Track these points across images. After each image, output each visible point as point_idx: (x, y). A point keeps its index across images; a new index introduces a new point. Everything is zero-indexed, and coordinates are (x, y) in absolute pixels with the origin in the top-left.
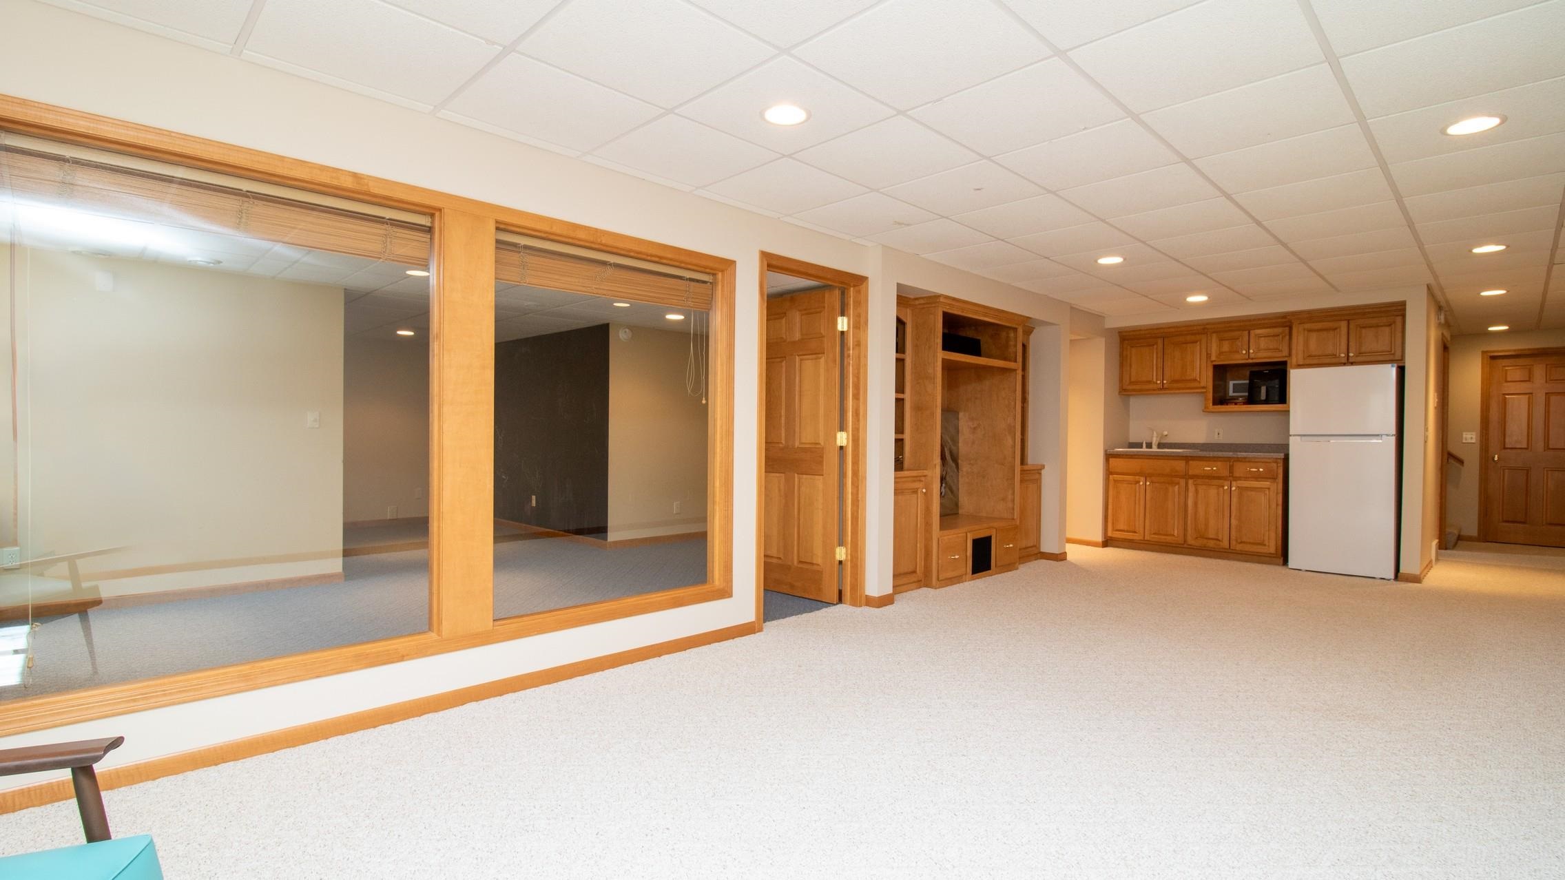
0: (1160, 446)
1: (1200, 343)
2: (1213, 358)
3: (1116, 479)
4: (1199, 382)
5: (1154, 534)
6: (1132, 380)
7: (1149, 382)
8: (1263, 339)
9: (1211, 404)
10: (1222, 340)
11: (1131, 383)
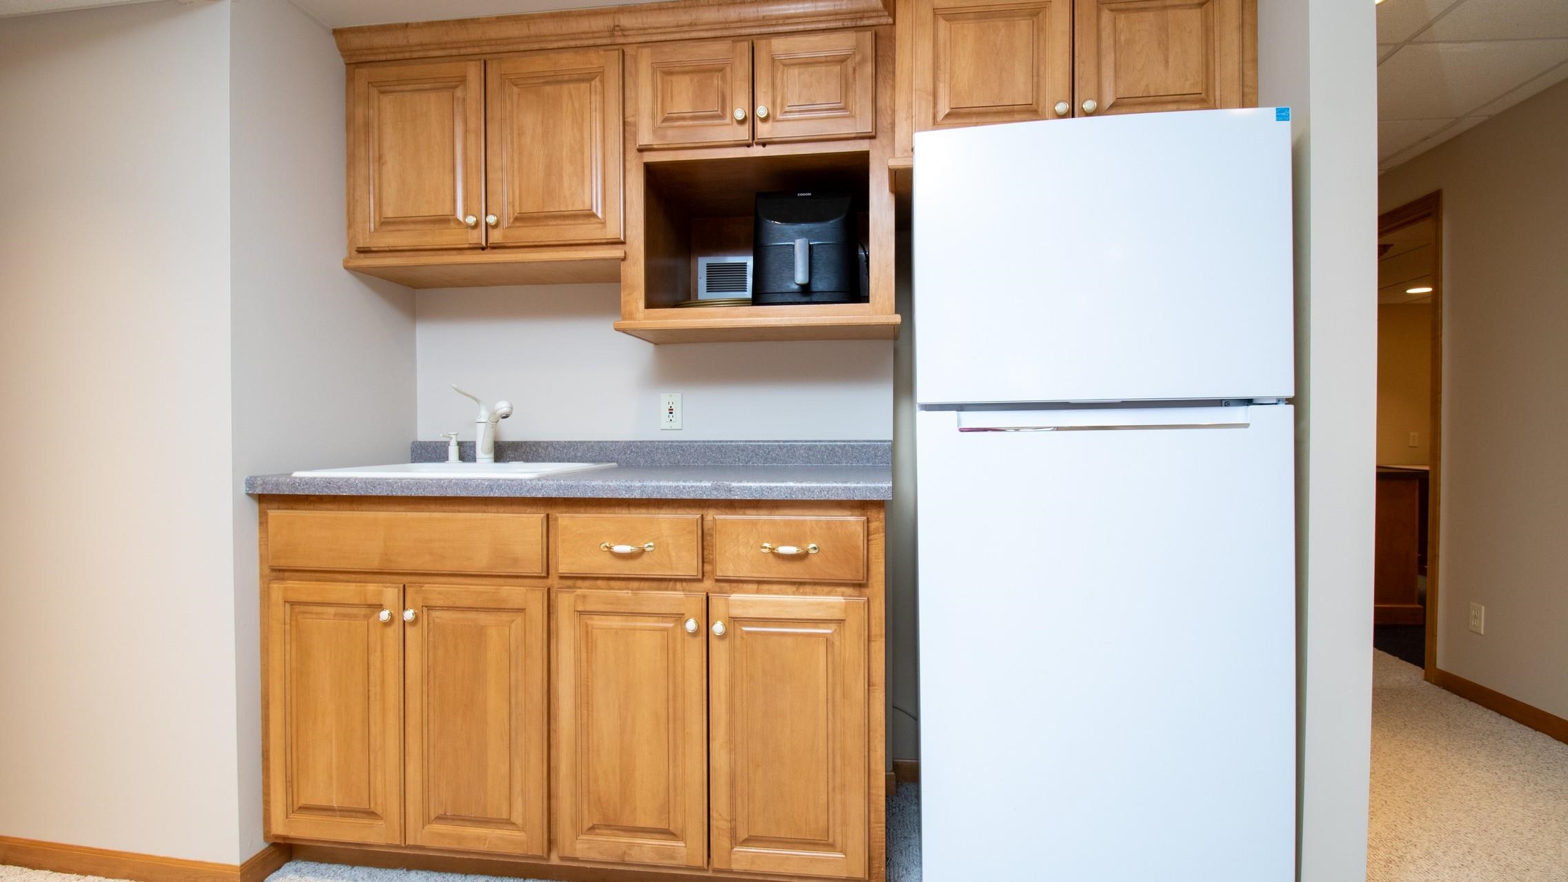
0: (502, 452)
1: (602, 82)
2: (645, 138)
3: (294, 597)
4: (603, 223)
5: (441, 818)
6: (389, 212)
7: (445, 221)
8: (795, 71)
9: (642, 304)
10: (671, 73)
11: (385, 223)
